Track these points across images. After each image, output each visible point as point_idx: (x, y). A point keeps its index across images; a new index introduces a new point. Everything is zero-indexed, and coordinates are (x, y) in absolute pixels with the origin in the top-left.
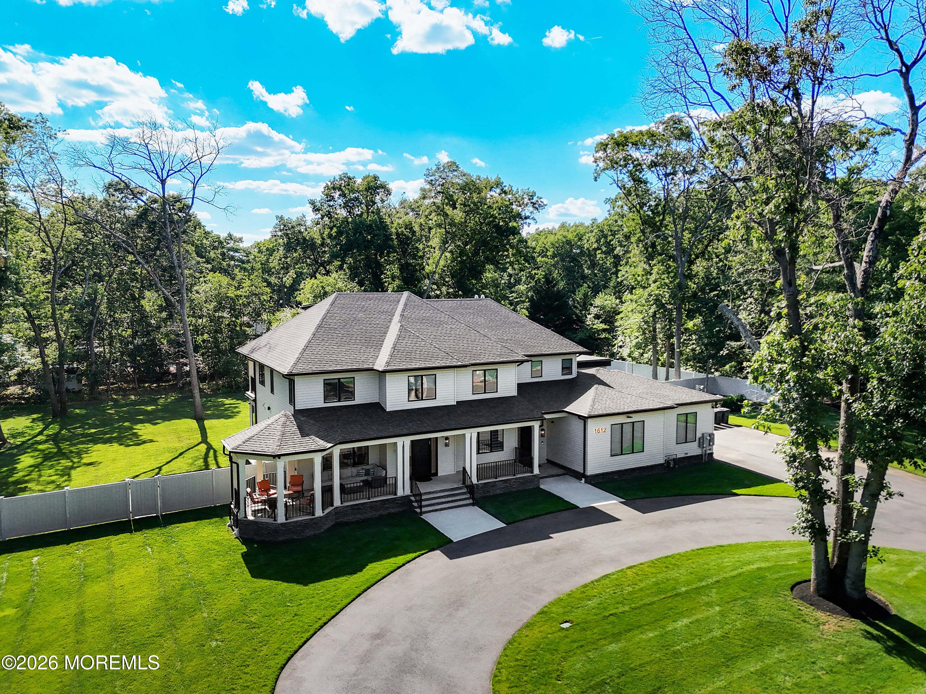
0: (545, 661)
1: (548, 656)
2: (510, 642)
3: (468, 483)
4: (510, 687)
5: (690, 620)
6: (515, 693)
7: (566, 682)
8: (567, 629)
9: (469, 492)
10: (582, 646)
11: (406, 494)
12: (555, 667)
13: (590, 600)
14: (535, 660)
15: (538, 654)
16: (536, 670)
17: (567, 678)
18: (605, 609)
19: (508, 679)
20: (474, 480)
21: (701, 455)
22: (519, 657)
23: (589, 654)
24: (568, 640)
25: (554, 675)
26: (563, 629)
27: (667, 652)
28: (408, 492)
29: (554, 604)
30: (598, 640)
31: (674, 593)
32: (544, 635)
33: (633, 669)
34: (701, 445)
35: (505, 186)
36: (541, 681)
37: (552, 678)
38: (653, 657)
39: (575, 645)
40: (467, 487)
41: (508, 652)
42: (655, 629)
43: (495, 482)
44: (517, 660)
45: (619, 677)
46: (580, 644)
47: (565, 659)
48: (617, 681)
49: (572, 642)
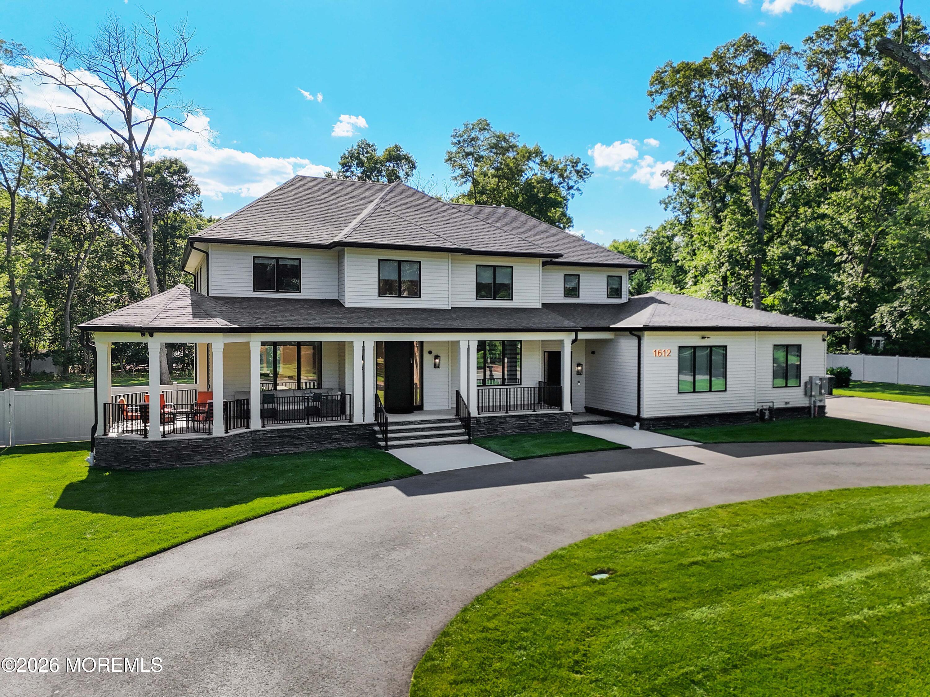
0: (548, 632)
1: (557, 625)
2: (479, 600)
3: (464, 414)
4: (456, 682)
5: (865, 574)
6: (466, 695)
7: (593, 676)
8: (602, 582)
9: (464, 427)
10: (634, 610)
11: (367, 421)
12: (572, 645)
13: (650, 543)
14: (526, 630)
15: (536, 621)
16: (525, 649)
17: (598, 668)
18: (682, 554)
19: (455, 666)
20: (474, 413)
21: (809, 408)
22: (491, 625)
23: (652, 622)
24: (604, 599)
25: (567, 661)
26: (595, 581)
27: (832, 624)
28: (370, 419)
29: (579, 547)
30: (670, 601)
31: (816, 537)
32: (553, 589)
33: (754, 655)
34: (807, 393)
35: (546, 156)
36: (535, 672)
37: (560, 667)
38: (801, 633)
39: (619, 608)
40: (461, 420)
41: (468, 616)
42: (795, 586)
43: (505, 417)
44: (485, 629)
45: (725, 671)
46: (630, 605)
47: (593, 631)
48: (721, 678)
49: (611, 601)
